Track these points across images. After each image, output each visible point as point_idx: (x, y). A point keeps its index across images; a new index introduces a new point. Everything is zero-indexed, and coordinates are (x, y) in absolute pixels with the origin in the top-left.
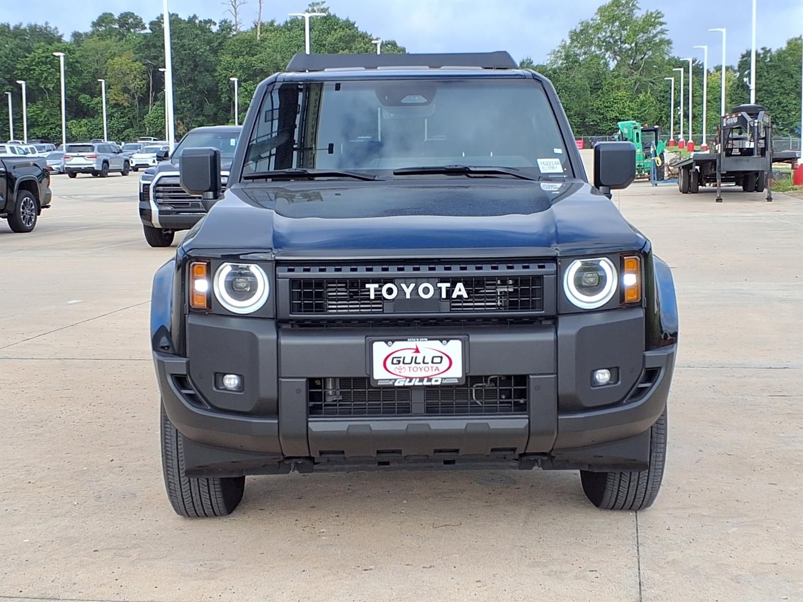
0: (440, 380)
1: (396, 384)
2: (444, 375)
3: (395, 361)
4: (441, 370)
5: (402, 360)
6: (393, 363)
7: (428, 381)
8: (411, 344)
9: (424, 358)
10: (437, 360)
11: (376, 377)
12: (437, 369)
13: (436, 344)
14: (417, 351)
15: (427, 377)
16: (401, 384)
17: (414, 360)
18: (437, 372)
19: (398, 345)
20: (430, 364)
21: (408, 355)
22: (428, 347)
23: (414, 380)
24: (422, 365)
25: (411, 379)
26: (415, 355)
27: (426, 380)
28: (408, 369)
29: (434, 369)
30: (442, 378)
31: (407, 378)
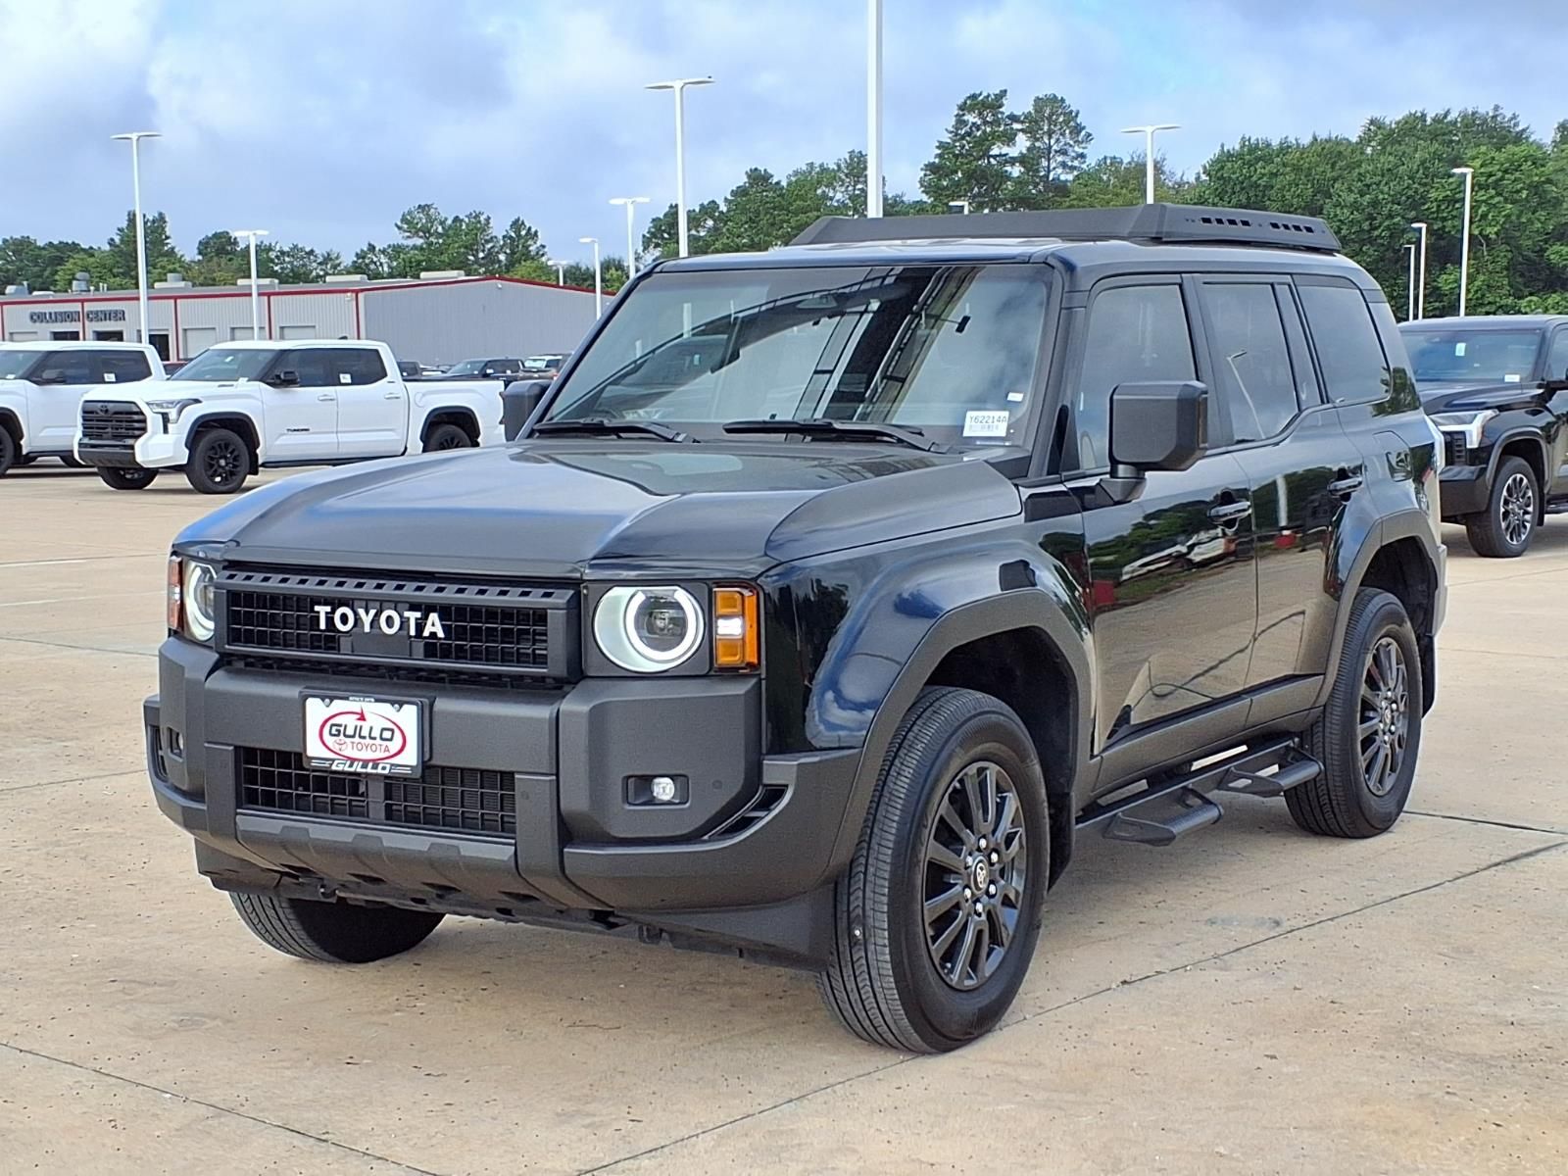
0: (388, 766)
1: (334, 768)
2: (395, 761)
3: (334, 732)
4: (393, 752)
5: (342, 729)
6: (331, 734)
7: (373, 768)
8: (354, 705)
9: (371, 728)
10: (387, 734)
11: (310, 752)
12: (387, 749)
13: (386, 709)
14: (362, 718)
15: (373, 760)
16: (340, 768)
17: (358, 733)
18: (387, 754)
19: (339, 705)
20: (378, 741)
21: (351, 722)
22: (378, 713)
23: (356, 763)
24: (368, 741)
25: (353, 760)
26: (360, 723)
27: (370, 765)
28: (350, 745)
29: (383, 748)
30: (392, 765)
31: (349, 758)
